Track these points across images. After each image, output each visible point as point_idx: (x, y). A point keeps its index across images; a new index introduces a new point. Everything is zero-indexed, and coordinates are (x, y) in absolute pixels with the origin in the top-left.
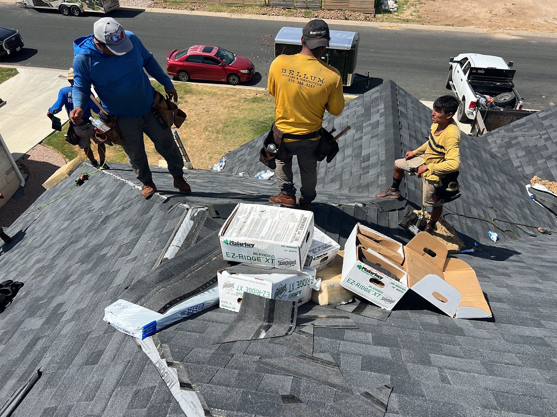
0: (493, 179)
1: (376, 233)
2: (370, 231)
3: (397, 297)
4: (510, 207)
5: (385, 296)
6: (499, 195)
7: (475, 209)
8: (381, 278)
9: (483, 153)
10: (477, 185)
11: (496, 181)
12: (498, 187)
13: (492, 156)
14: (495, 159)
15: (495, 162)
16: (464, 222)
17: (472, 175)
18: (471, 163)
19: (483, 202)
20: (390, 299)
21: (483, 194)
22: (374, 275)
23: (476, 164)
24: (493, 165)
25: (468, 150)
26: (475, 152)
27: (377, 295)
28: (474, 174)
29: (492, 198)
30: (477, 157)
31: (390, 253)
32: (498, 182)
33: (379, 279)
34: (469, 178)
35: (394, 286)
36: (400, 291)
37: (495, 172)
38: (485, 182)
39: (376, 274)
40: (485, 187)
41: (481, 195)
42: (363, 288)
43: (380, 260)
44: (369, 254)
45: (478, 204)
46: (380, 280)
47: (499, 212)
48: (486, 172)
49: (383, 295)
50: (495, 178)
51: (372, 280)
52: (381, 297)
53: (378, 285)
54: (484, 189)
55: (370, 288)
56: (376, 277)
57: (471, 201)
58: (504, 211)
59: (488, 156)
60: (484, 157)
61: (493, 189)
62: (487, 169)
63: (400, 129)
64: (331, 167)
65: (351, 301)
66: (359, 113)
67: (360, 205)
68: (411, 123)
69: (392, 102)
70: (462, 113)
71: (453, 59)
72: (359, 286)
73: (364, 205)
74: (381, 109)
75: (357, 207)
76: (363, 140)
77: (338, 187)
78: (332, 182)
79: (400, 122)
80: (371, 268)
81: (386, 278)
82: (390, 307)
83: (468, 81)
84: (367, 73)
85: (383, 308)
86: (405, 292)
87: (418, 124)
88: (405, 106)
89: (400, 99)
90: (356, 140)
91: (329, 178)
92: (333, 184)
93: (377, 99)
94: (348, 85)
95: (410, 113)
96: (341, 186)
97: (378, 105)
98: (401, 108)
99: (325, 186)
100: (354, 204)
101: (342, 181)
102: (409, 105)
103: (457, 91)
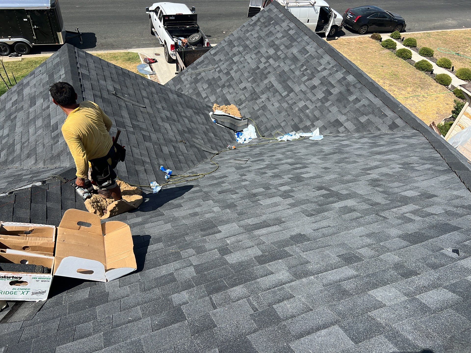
0: (181, 116)
1: (24, 225)
2: (17, 225)
3: (46, 286)
4: (197, 136)
5: (34, 291)
6: (187, 128)
7: (166, 147)
8: (20, 278)
9: (170, 95)
10: (167, 126)
11: (184, 116)
12: (186, 121)
13: (178, 96)
14: (182, 97)
15: (182, 100)
16: (156, 163)
17: (161, 118)
18: (159, 106)
19: (174, 139)
20: (40, 291)
21: (173, 132)
22: (11, 278)
23: (165, 105)
24: (181, 103)
25: (156, 95)
26: (163, 95)
27: (25, 293)
28: (163, 116)
29: (181, 133)
30: (165, 99)
31: (38, 243)
32: (186, 117)
33: (18, 280)
34: (159, 120)
35: (37, 280)
36: (45, 281)
37: (182, 109)
38: (174, 121)
39: (13, 277)
40: (175, 125)
41: (171, 133)
42: (7, 293)
43: (23, 256)
44: (9, 255)
45: (168, 141)
46: (20, 280)
47: (188, 143)
48: (175, 111)
49: (31, 291)
50: (183, 114)
51: (12, 283)
52: (30, 293)
53: (21, 285)
54: (173, 127)
55: (14, 291)
56: (14, 279)
57: (162, 141)
58: (193, 141)
59: (175, 96)
60: (171, 98)
61: (181, 124)
62: (175, 108)
63: (82, 92)
64: (26, 142)
65: (5, 306)
66: (44, 81)
67: (39, 184)
68: (95, 83)
69: (71, 66)
70: (168, 55)
71: (148, 9)
72: (3, 293)
73: (44, 182)
74: (63, 74)
75: (34, 187)
76: (50, 109)
77: (33, 162)
78: (28, 157)
79: (81, 85)
80: (5, 273)
81: (25, 276)
82: (44, 297)
83: (164, 27)
84: (77, 30)
85: (37, 301)
86: (51, 280)
87: (102, 82)
88: (87, 67)
89: (80, 61)
90: (44, 110)
91: (24, 154)
92: (29, 160)
93: (58, 64)
94: (61, 43)
95: (93, 73)
96: (36, 160)
97: (60, 71)
98: (82, 71)
99: (22, 163)
100: (30, 186)
101: (37, 155)
102: (92, 65)
103: (159, 37)
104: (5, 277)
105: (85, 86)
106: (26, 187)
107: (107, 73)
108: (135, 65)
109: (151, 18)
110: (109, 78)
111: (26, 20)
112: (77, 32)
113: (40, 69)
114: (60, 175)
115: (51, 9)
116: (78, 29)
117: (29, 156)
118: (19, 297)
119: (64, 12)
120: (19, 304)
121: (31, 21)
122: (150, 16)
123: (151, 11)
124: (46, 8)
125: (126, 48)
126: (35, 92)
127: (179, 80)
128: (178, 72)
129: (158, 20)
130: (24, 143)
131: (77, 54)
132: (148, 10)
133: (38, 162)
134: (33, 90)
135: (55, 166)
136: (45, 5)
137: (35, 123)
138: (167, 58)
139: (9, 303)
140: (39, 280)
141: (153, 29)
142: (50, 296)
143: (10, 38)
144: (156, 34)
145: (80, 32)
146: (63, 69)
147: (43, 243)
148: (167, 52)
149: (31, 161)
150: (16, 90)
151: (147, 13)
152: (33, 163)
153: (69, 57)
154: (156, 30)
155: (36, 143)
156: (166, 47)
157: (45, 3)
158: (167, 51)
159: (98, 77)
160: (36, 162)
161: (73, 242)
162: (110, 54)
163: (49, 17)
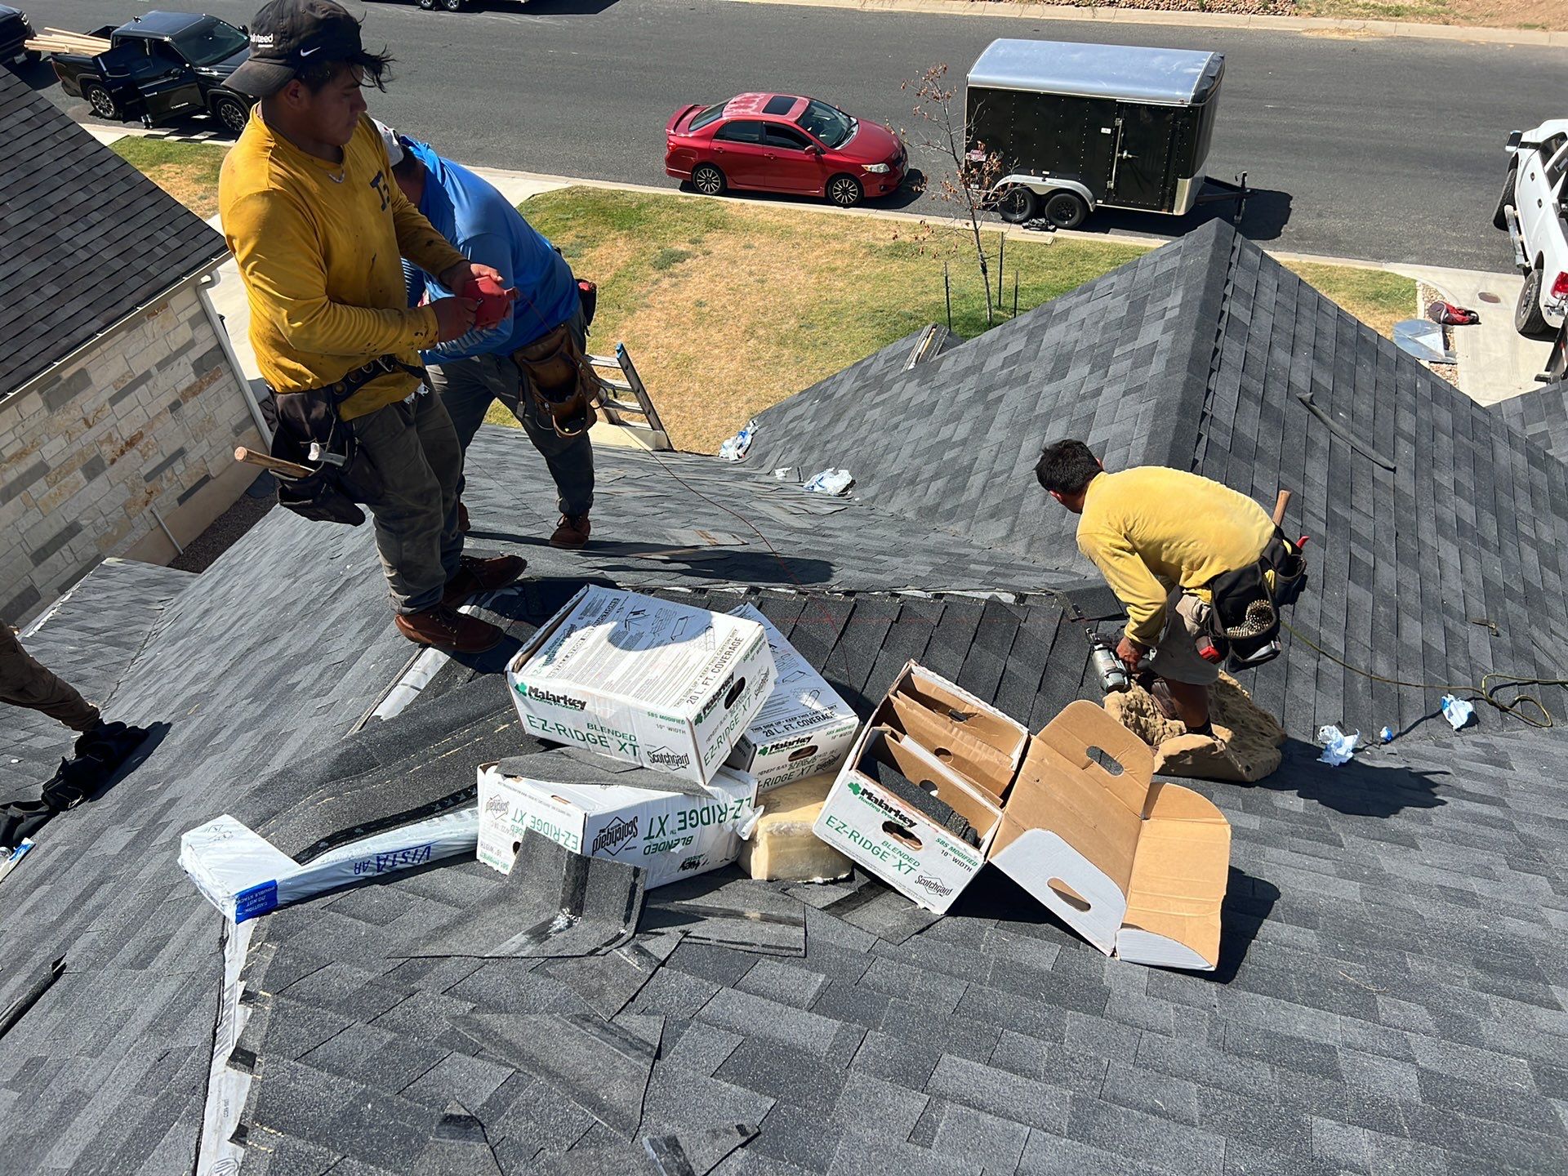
0: (1516, 533)
1: (957, 693)
2: (942, 686)
3: (959, 880)
4: (1553, 624)
5: (924, 875)
6: (1526, 583)
7: (1418, 624)
8: (912, 824)
9: (1503, 452)
10: (1450, 553)
11: (1527, 538)
12: (1531, 557)
13: (1532, 460)
14: (1546, 471)
15: (1541, 479)
16: (1363, 665)
17: (1438, 519)
18: (1445, 479)
19: (1458, 605)
20: (939, 884)
21: (1464, 580)
22: (893, 813)
23: (1468, 482)
24: (1532, 490)
25: (1445, 438)
26: (1476, 446)
27: (905, 868)
28: (1449, 515)
29: (1493, 594)
30: (1475, 460)
31: (976, 755)
32: (1536, 543)
33: (905, 825)
34: (1427, 528)
35: (946, 849)
36: (962, 864)
37: (1530, 510)
38: (1484, 542)
39: (897, 813)
40: (1479, 558)
41: (1454, 583)
42: (868, 845)
43: (933, 771)
44: (905, 752)
45: (1433, 607)
46: (909, 829)
47: (1506, 639)
48: (1497, 511)
49: (919, 871)
50: (1525, 529)
51: (888, 827)
52: (914, 876)
53: (906, 842)
54: (1471, 563)
55: (884, 848)
56: (897, 819)
57: (1411, 599)
58: (1530, 636)
59: (1521, 460)
60: (1503, 462)
61: (1506, 565)
62: (1505, 500)
63: (1212, 371)
64: (1002, 472)
65: (844, 876)
66: (1112, 317)
67: (1008, 598)
68: (1258, 353)
69: (1206, 288)
70: (1530, 307)
71: (1520, 135)
72: (858, 840)
73: (1021, 598)
74: (1172, 308)
75: (995, 603)
76: (1101, 398)
77: (1003, 533)
78: (992, 516)
79: (1216, 351)
80: (886, 794)
81: (924, 826)
82: (940, 906)
83: (1557, 207)
84: (1240, 177)
85: (921, 905)
86: (975, 870)
87: (1281, 356)
88: (1252, 301)
89: (1239, 277)
90: (1084, 398)
91: (987, 505)
92: (993, 524)
93: (1169, 276)
94: (1178, 211)
95: (1265, 320)
96: (1012, 531)
97: (1168, 295)
98: (1236, 308)
99: (973, 528)
100: (986, 595)
101: (1017, 518)
102: (1268, 296)
103: (1524, 237)
104: (881, 803)
105: (1227, 355)
106: (975, 594)
107: (1306, 331)
108: (1389, 317)
109: (1517, 167)
110: (1305, 348)
111: (1108, 131)
112: (1239, 184)
113: (1114, 279)
114: (1068, 594)
115: (1189, 107)
116: (1245, 175)
117: (995, 514)
118: (887, 872)
119: (1223, 123)
120: (877, 886)
121: (1121, 135)
122: (1515, 162)
123: (1525, 145)
124: (1177, 104)
125: (1378, 257)
126: (1076, 342)
127: (1548, 406)
128: (1548, 373)
129: (1542, 179)
130: (996, 475)
131: (1236, 253)
132: (1516, 140)
133: (1014, 538)
134: (1075, 334)
135: (1055, 563)
136: (1178, 93)
137: (1045, 427)
138: (1525, 317)
139: (857, 873)
140: (950, 852)
141: (1508, 208)
142: (953, 911)
143: (1047, 176)
144: (1511, 228)
145: (1247, 186)
146: (1180, 294)
147: (987, 762)
148: (1534, 295)
149: (998, 529)
150: (1027, 325)
151: (1509, 149)
152: (999, 535)
153: (1213, 258)
154: (1518, 213)
155: (1029, 483)
156: (1536, 277)
157: (1182, 89)
158: (1534, 292)
159: (1275, 336)
160: (1008, 536)
161: (1060, 796)
162: (1318, 267)
163: (1175, 131)
